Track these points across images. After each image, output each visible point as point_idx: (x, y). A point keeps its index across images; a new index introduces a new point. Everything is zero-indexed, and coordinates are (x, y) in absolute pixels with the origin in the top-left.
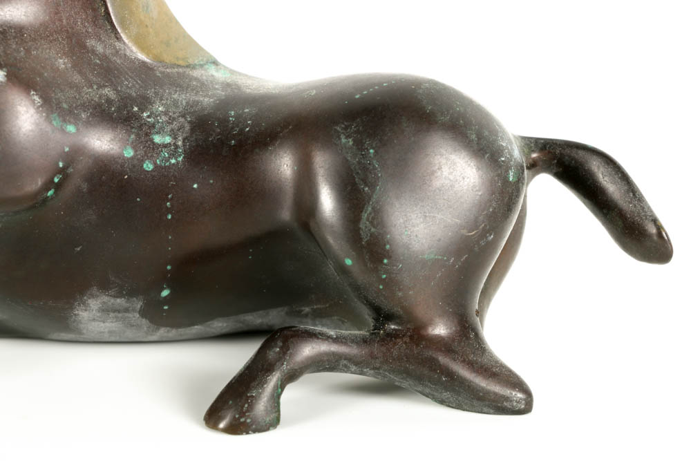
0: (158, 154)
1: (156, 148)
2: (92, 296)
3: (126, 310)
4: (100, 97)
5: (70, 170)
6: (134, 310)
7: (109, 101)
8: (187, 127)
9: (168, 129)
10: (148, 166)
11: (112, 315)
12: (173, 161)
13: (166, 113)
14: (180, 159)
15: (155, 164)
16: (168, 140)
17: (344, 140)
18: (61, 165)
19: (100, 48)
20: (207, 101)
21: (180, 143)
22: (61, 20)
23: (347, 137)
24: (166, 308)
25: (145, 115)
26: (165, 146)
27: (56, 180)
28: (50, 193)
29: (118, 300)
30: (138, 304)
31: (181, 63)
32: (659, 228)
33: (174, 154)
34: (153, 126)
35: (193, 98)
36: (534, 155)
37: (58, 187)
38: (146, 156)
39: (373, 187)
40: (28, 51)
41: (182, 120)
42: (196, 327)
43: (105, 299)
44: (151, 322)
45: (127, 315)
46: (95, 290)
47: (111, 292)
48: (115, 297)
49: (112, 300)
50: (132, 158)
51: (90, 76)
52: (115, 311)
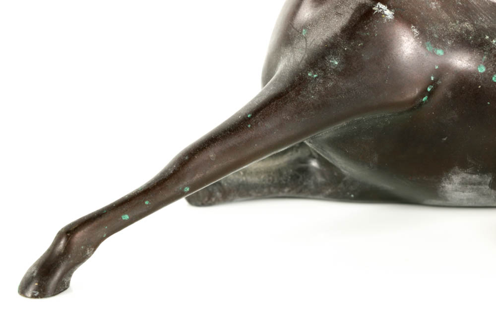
2: (455, 173)
3: (480, 184)
4: (461, 29)
5: (439, 82)
6: (485, 184)
7: (468, 32)
11: (469, 187)
18: (432, 78)
25: (494, 41)
27: (429, 89)
28: (425, 99)
29: (474, 176)
30: (489, 180)
37: (430, 94)
38: (494, 71)
43: (464, 175)
45: (480, 187)
46: (456, 169)
47: (469, 170)
48: (472, 174)
49: (469, 176)
50: (484, 73)
51: (454, 14)
52: (471, 184)
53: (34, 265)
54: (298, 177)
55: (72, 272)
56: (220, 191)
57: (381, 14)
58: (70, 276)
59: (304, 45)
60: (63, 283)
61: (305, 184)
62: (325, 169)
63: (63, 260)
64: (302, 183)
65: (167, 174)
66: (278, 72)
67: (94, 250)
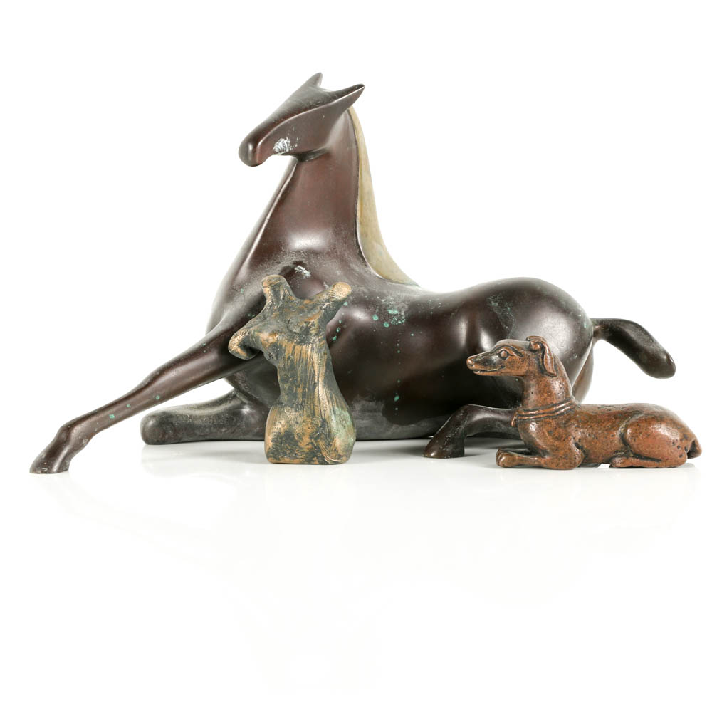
0: (392, 319)
1: (390, 316)
2: (358, 401)
3: (375, 411)
4: (359, 291)
5: (345, 326)
6: (379, 411)
7: (364, 293)
8: (407, 307)
9: (396, 307)
10: (386, 325)
11: (367, 414)
12: (400, 322)
13: (394, 300)
14: (404, 321)
15: (390, 323)
16: (396, 312)
17: (493, 304)
18: (340, 322)
19: (357, 269)
20: (416, 297)
21: (403, 314)
22: (336, 252)
23: (495, 302)
24: (397, 409)
25: (383, 301)
26: (395, 315)
27: (338, 331)
28: (335, 338)
29: (371, 403)
30: (382, 407)
31: (401, 282)
32: (668, 356)
33: (399, 319)
34: (388, 306)
35: (408, 295)
36: (597, 327)
37: (339, 335)
38: (385, 320)
39: (510, 326)
40: (320, 264)
41: (403, 303)
42: (413, 425)
43: (364, 402)
44: (389, 419)
45: (375, 414)
46: (358, 397)
47: (367, 398)
48: (370, 401)
49: (368, 403)
50: (378, 321)
51: (353, 281)
52: (369, 411)
53: (45, 451)
54: (233, 419)
55: (72, 457)
56: (172, 430)
57: (300, 273)
58: (70, 460)
59: (243, 298)
60: (66, 463)
61: (238, 424)
62: (254, 411)
63: (65, 446)
64: (236, 424)
65: (143, 385)
66: (224, 318)
67: (88, 441)
